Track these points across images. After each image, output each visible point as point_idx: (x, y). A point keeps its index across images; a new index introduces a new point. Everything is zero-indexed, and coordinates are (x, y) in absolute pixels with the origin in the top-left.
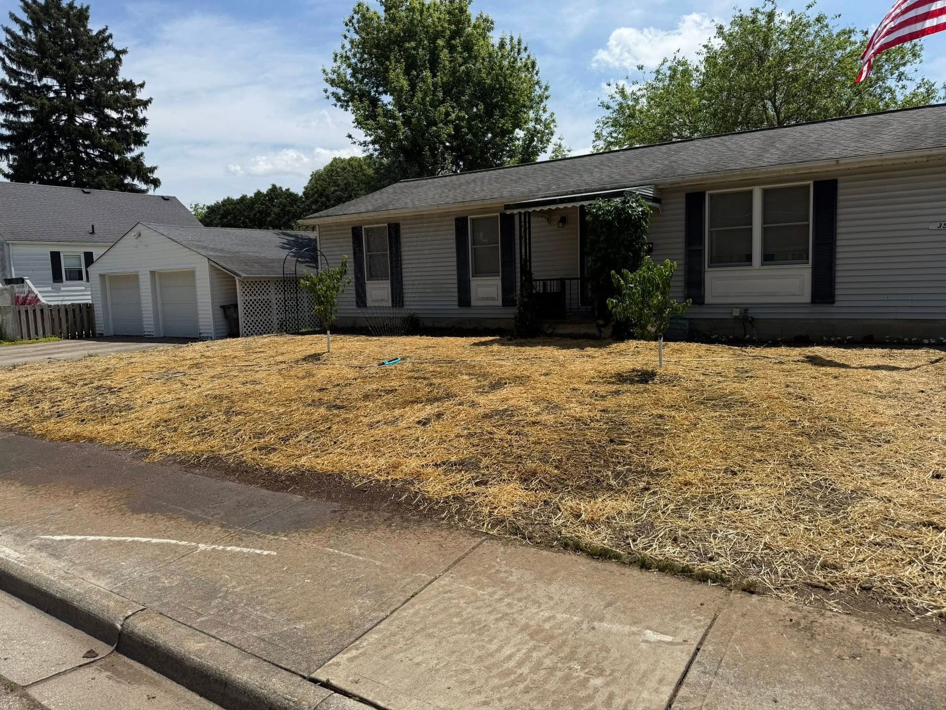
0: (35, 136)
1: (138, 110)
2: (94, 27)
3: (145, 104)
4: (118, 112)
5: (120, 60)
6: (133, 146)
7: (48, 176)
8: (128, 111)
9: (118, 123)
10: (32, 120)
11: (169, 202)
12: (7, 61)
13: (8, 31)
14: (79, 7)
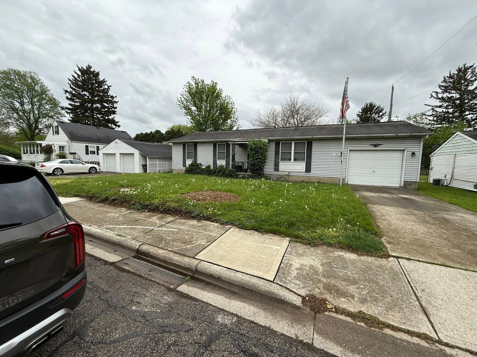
0: (80, 109)
1: (114, 104)
2: (101, 78)
3: (116, 102)
4: (108, 104)
5: (109, 89)
6: (112, 114)
7: (83, 122)
8: (111, 104)
9: (108, 108)
10: (79, 104)
11: (124, 133)
12: (72, 85)
13: (73, 76)
14: (97, 72)
